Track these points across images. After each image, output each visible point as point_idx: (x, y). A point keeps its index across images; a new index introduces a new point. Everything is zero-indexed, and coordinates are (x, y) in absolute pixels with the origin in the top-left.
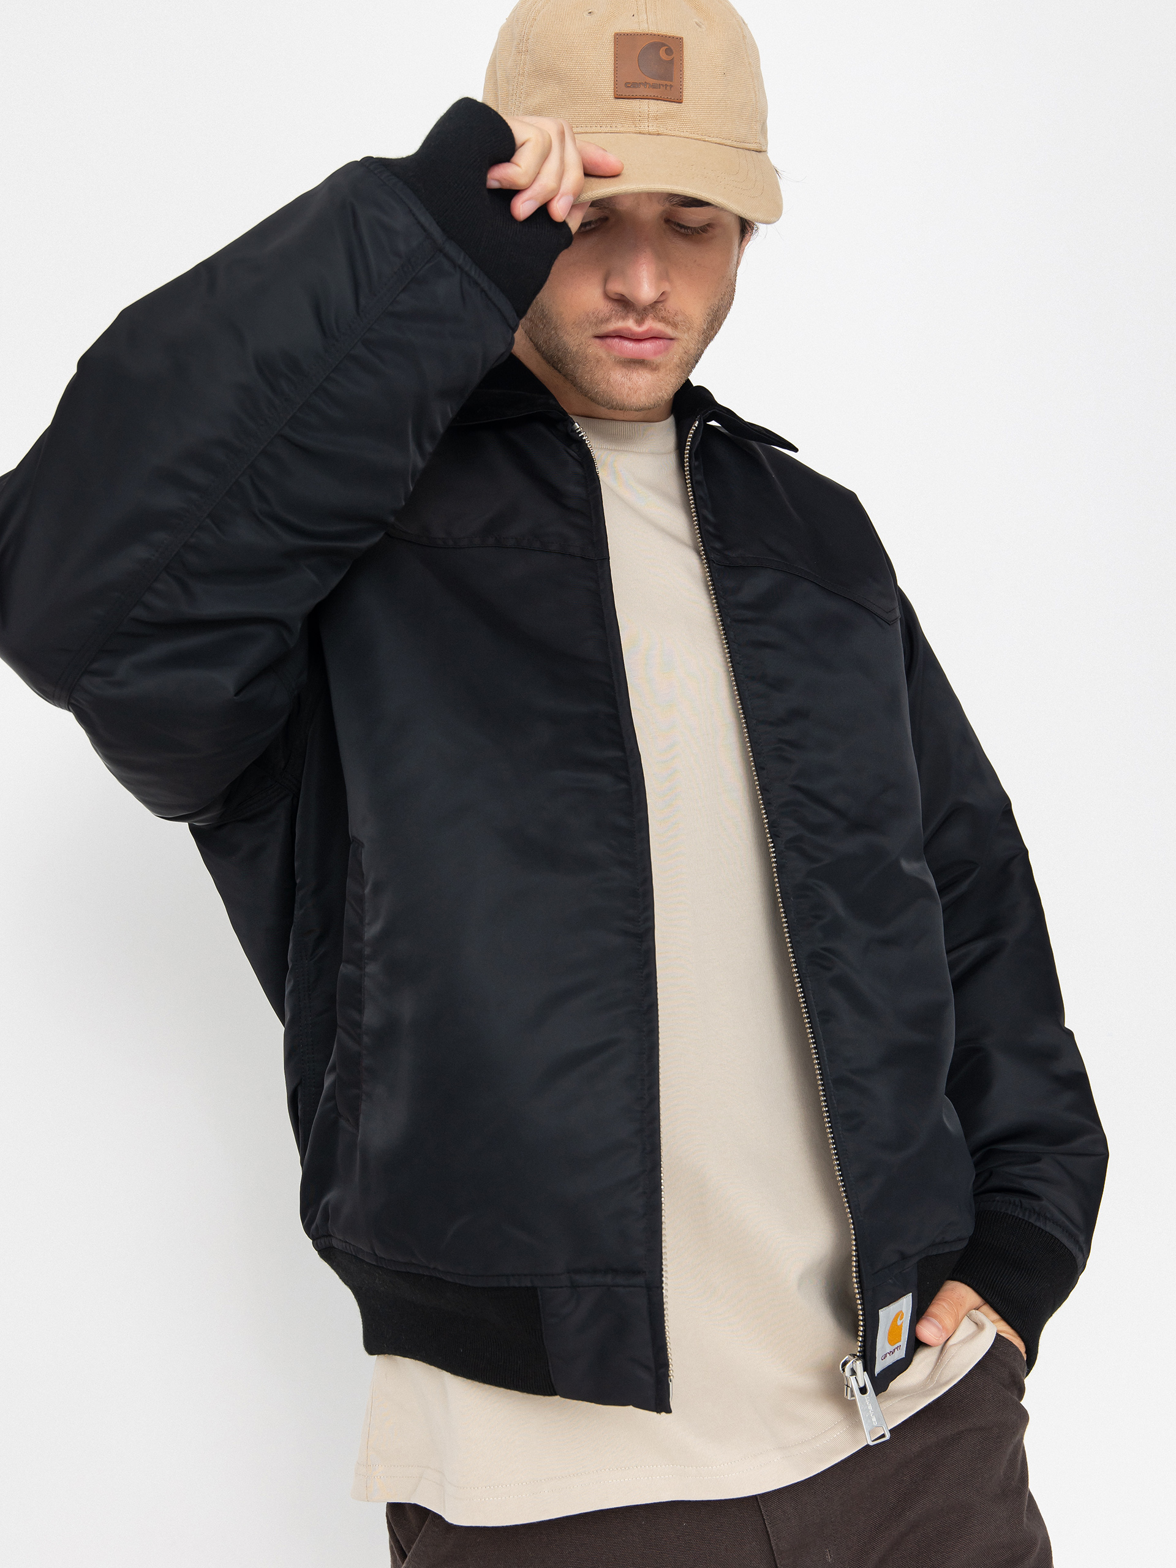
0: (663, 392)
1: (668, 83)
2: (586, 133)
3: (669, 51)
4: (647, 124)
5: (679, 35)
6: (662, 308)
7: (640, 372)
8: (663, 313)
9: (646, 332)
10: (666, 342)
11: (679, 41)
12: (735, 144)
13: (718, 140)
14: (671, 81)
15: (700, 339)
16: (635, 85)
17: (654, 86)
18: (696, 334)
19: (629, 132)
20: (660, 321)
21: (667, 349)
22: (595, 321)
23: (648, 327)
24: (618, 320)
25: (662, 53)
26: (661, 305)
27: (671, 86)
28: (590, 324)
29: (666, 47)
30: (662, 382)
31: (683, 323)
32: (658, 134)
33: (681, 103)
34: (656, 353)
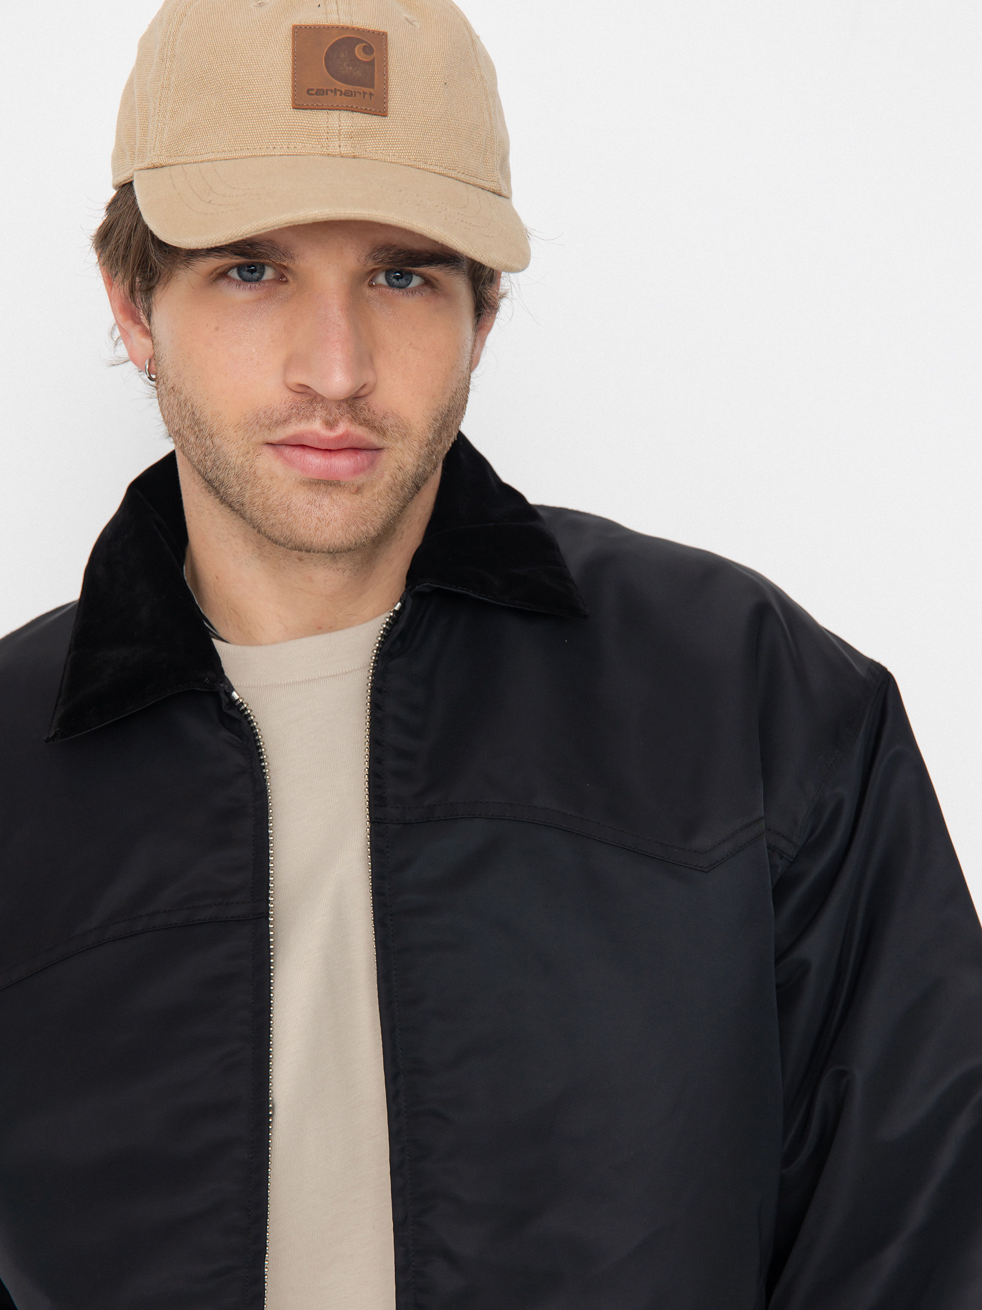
0: (368, 524)
1: (367, 90)
2: (255, 156)
3: (368, 50)
4: (337, 143)
5: (382, 30)
6: (366, 407)
7: (335, 497)
8: (366, 415)
9: (341, 438)
10: (369, 453)
11: (381, 37)
12: (462, 177)
13: (437, 169)
14: (372, 86)
15: (422, 452)
16: (320, 92)
17: (347, 94)
18: (416, 444)
19: (313, 154)
20: (361, 424)
21: (372, 464)
22: (267, 422)
23: (343, 431)
24: (300, 421)
25: (358, 52)
26: (364, 402)
27: (371, 94)
28: (261, 426)
29: (364, 44)
30: (368, 512)
31: (395, 429)
32: (354, 157)
33: (385, 116)
34: (356, 471)
